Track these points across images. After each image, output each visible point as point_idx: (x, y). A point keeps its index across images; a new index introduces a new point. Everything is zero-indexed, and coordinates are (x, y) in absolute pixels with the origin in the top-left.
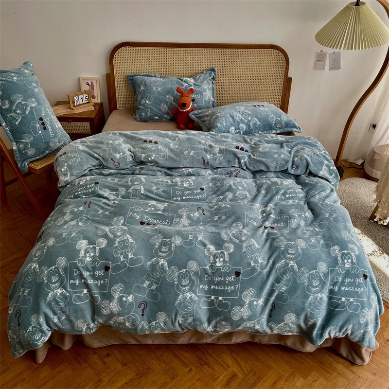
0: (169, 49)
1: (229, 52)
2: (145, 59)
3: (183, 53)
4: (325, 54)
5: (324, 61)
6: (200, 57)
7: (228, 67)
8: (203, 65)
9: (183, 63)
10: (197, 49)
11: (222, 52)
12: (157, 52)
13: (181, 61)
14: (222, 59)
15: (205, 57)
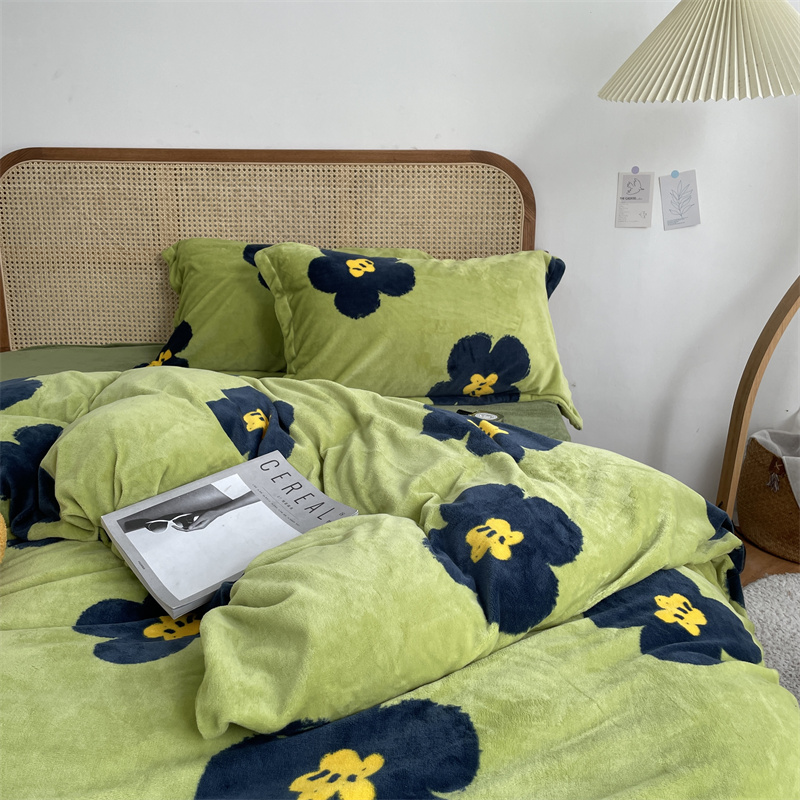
0: (161, 166)
1: (348, 174)
2: (91, 196)
3: (205, 178)
4: (648, 178)
5: (647, 199)
6: (258, 188)
7: (348, 220)
8: (269, 214)
9: (207, 208)
10: (249, 166)
11: (326, 174)
12: (126, 176)
13: (202, 203)
14: (327, 194)
15: (274, 189)
